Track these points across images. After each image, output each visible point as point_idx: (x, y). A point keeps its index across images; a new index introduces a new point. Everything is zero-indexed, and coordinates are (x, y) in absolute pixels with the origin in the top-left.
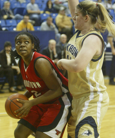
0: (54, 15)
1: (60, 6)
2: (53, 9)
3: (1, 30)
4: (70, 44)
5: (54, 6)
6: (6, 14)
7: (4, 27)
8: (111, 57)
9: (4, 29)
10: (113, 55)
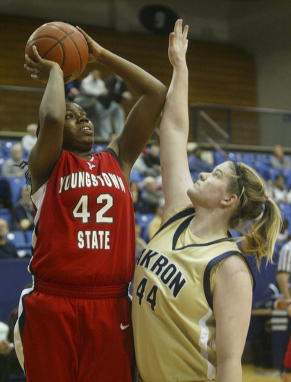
0: (144, 218)
1: (158, 197)
2: (141, 205)
3: (16, 256)
4: (156, 253)
5: (145, 195)
6: (26, 217)
7: (22, 248)
8: (285, 321)
9: (21, 253)
10: (287, 317)
